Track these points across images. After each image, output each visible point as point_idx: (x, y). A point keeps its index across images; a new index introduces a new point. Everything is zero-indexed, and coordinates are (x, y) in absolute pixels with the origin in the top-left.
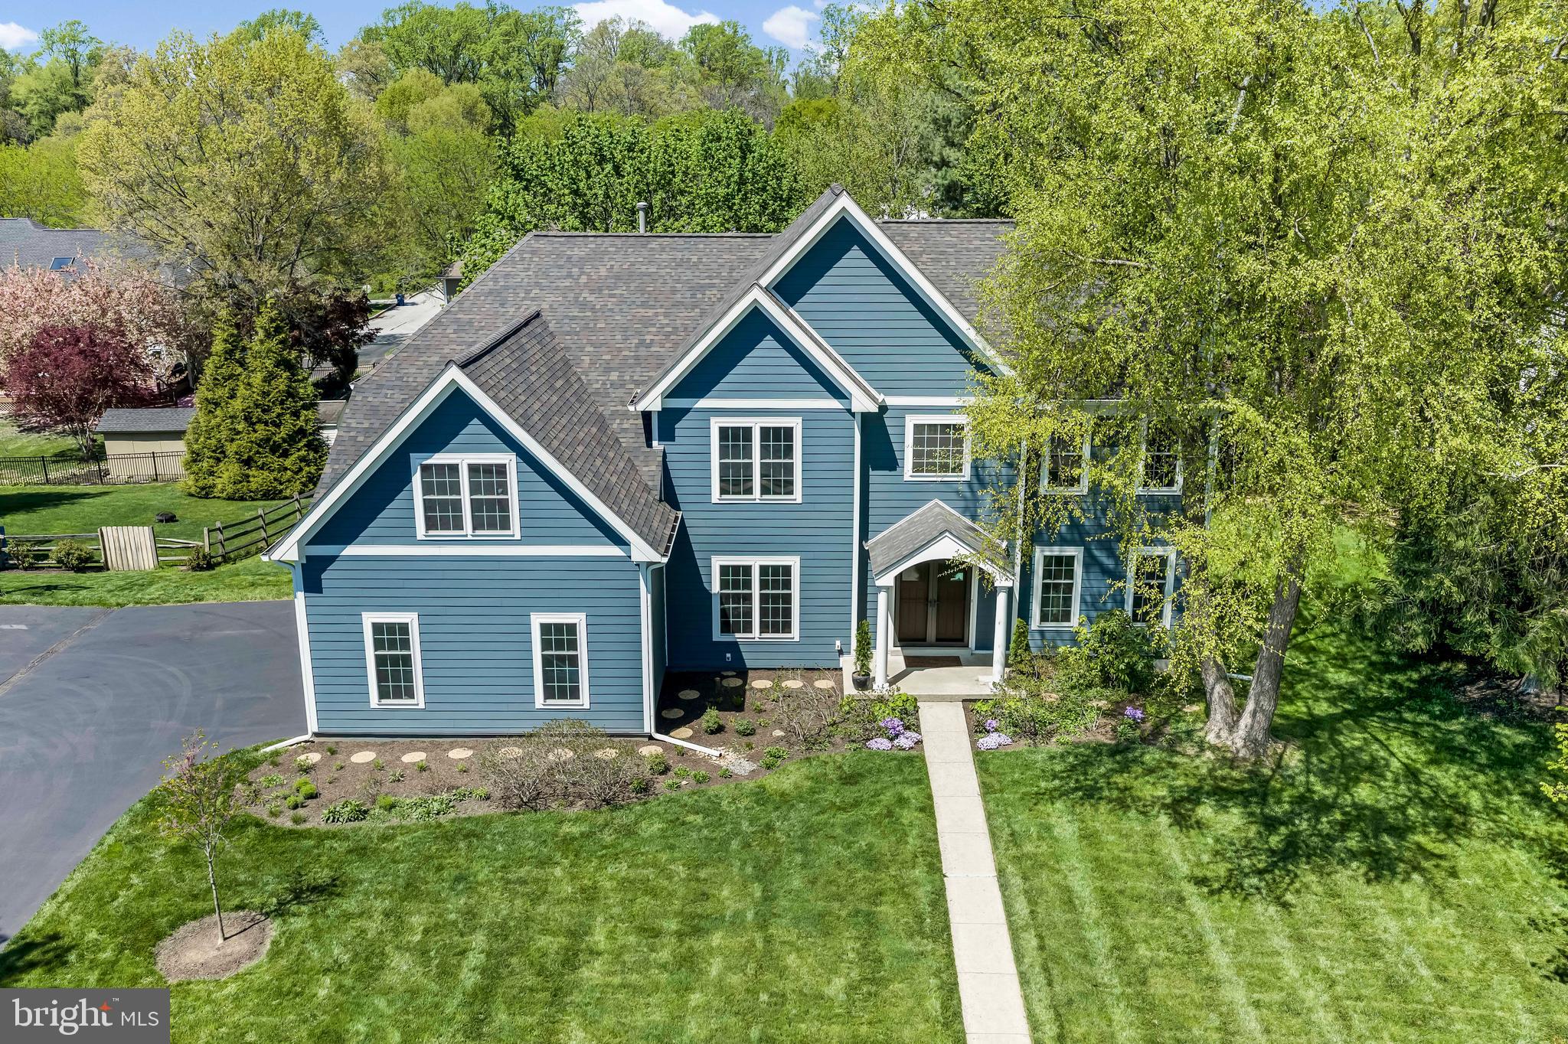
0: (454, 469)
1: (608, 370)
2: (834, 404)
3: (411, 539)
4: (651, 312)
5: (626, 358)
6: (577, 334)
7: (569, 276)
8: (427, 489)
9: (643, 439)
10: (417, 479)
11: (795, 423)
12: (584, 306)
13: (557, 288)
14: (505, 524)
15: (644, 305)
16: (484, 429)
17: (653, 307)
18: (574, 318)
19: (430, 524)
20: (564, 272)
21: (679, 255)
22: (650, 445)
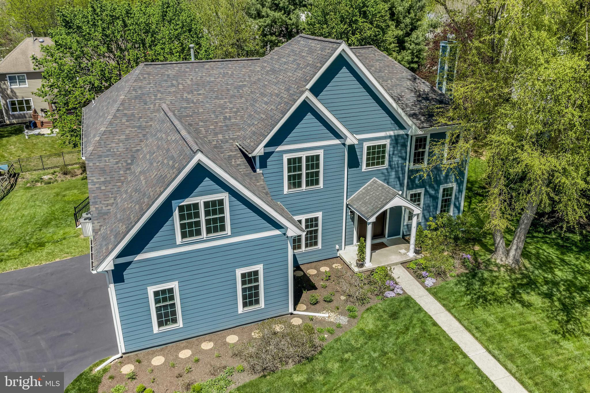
0: (196, 206)
1: (216, 134)
2: (337, 142)
3: (174, 245)
4: (222, 102)
5: (221, 127)
6: (191, 116)
7: (173, 85)
8: (182, 217)
9: (250, 168)
10: (176, 214)
11: (321, 153)
12: (187, 101)
13: (170, 93)
14: (223, 228)
15: (217, 98)
16: (212, 183)
17: (222, 99)
18: (186, 108)
19: (184, 235)
20: (169, 83)
21: (222, 71)
22: (255, 171)
